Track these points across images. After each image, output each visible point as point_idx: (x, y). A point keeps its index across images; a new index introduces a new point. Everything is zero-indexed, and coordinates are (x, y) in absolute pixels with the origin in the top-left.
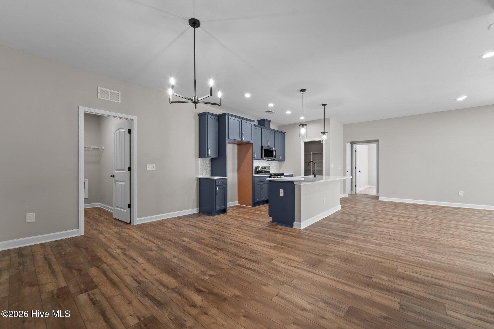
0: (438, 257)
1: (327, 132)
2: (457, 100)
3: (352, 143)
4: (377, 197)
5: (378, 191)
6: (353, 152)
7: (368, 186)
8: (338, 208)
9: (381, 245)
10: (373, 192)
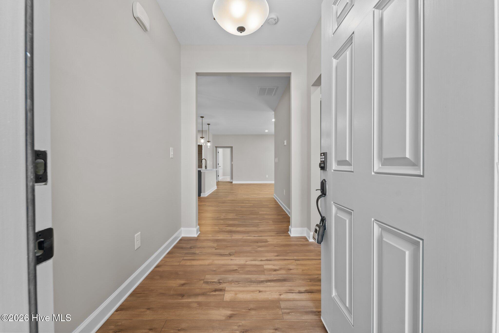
0: (260, 196)
1: (204, 137)
2: (266, 131)
3: (216, 147)
4: (232, 182)
5: (232, 178)
6: (217, 152)
7: (223, 177)
8: (215, 188)
9: (242, 196)
10: (228, 179)
